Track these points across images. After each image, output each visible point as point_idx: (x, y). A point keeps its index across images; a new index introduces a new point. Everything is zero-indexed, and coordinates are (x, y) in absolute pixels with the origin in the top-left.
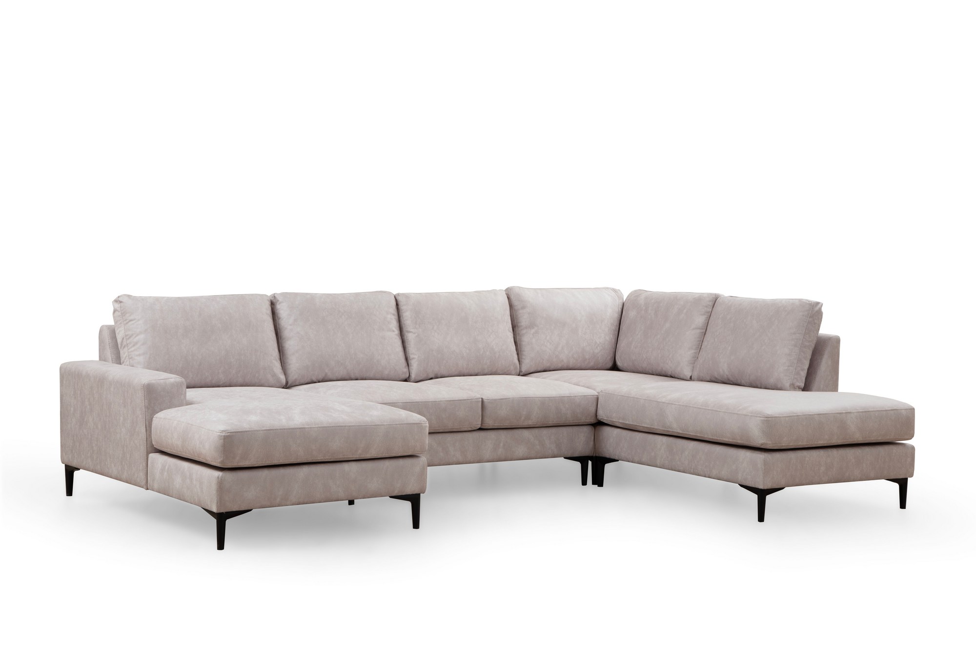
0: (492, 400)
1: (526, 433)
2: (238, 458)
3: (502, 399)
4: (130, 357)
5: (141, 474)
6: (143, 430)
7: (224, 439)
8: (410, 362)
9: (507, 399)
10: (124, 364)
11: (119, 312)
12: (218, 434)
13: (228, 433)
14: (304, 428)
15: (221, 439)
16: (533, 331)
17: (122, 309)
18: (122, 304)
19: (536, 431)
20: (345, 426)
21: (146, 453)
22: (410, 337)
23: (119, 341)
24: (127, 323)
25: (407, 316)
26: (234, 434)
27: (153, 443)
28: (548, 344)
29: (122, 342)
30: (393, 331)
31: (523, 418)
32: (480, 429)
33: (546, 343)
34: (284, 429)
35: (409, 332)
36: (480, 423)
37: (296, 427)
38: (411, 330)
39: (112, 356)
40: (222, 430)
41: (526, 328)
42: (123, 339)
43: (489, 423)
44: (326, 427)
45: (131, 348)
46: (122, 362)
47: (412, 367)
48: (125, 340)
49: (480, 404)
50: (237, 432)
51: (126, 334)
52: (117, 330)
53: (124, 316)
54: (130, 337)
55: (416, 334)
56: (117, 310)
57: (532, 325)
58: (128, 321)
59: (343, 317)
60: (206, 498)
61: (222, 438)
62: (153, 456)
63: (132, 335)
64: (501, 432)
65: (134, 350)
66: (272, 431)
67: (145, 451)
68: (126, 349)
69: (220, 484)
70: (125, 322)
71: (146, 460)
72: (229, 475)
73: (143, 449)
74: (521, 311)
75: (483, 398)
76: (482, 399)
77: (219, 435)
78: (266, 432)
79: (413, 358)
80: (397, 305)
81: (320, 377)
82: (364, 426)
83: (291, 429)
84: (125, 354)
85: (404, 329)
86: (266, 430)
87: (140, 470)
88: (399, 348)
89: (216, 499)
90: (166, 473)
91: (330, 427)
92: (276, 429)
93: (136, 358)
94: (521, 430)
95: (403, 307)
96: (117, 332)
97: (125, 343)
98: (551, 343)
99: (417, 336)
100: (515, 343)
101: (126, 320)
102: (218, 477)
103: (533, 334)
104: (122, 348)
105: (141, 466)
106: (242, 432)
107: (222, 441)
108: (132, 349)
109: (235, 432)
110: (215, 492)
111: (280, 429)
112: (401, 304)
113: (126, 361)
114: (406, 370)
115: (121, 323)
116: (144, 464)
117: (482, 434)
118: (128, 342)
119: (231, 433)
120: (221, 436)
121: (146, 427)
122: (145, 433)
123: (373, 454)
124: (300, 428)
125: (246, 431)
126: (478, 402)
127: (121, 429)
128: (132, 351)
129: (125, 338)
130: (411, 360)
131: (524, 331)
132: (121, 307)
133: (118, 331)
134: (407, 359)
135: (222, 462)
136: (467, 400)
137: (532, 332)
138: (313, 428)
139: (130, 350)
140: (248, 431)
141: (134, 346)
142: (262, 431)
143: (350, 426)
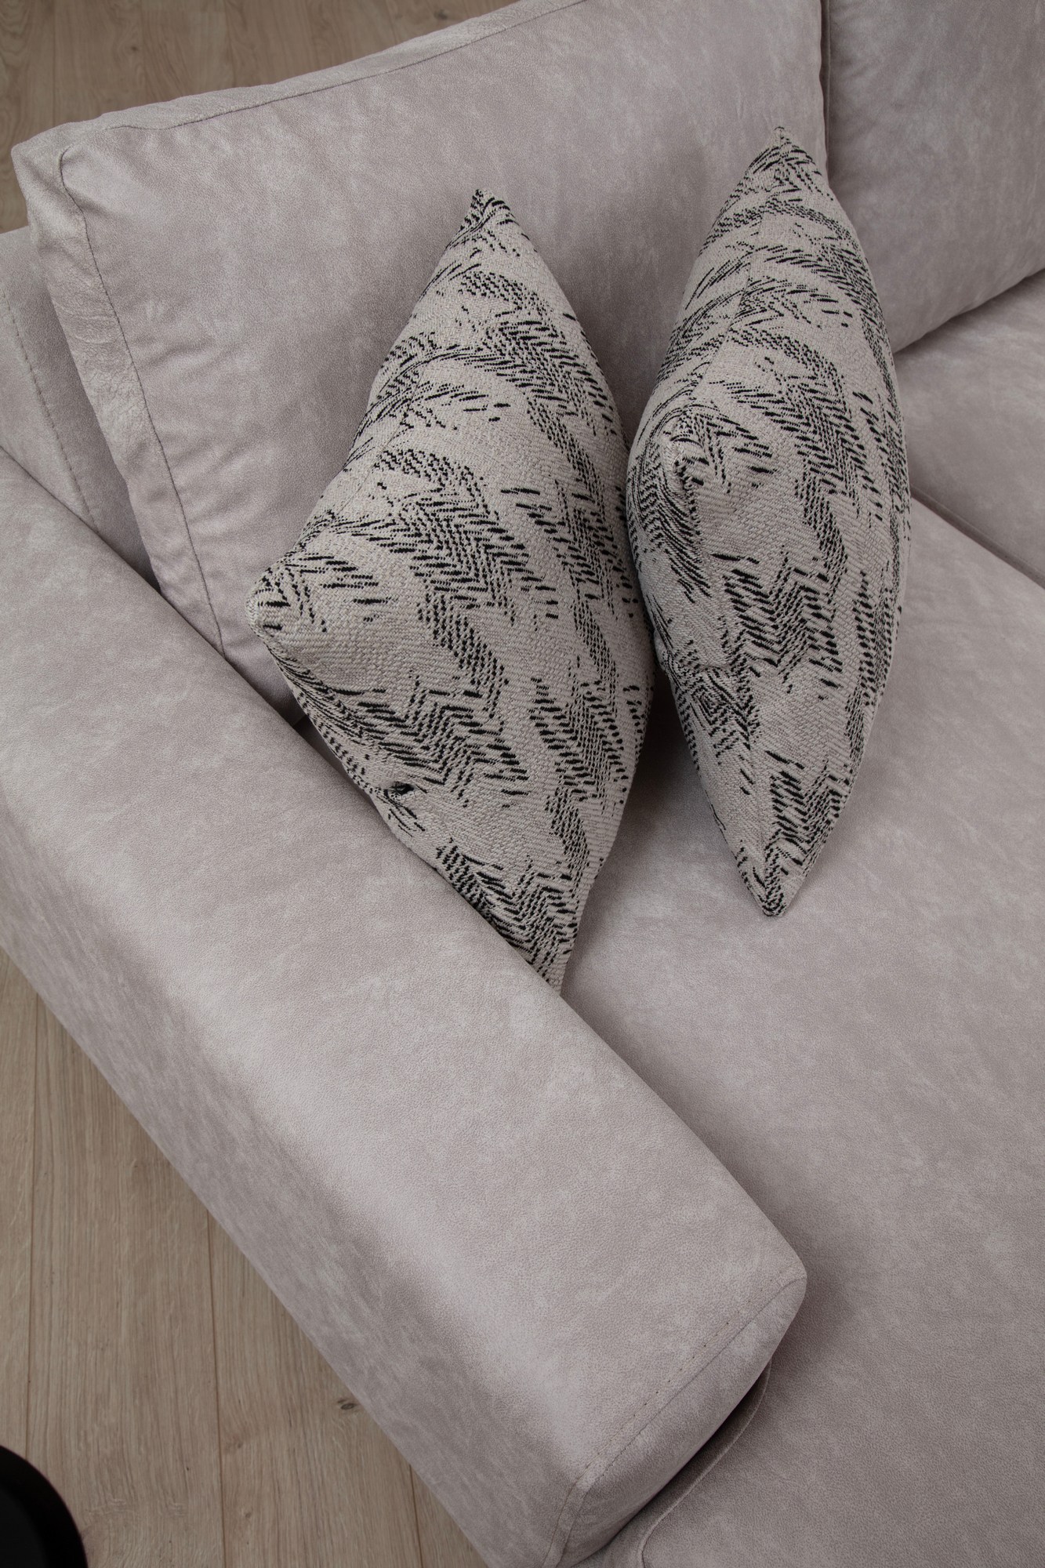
11: (84, 270)
17: (104, 259)
18: (97, 223)
24: (157, 361)
42: (143, 445)
45: (209, 515)
48: (154, 456)
51: (160, 426)
53: (128, 308)
56: (67, 254)
58: (159, 348)
68: (170, 511)
70: (140, 352)
101: (144, 339)
104: (142, 487)
118: (181, 478)
128: (214, 539)
132: (91, 241)
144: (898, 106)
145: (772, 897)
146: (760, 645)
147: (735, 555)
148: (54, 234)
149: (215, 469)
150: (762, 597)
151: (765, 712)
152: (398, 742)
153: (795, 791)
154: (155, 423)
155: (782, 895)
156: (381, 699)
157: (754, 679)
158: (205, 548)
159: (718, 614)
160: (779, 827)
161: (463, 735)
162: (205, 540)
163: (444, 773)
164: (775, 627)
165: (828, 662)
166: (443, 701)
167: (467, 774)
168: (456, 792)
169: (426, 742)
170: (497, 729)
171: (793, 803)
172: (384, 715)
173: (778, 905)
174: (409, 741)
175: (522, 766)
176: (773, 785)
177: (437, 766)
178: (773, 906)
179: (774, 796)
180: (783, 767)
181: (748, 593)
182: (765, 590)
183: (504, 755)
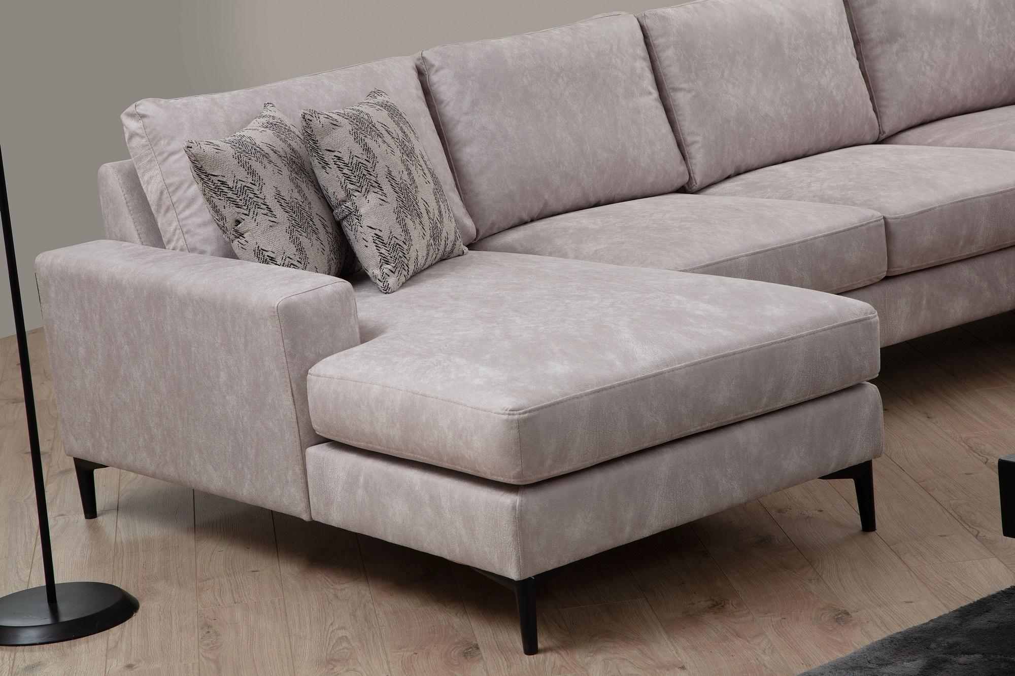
0: (905, 217)
1: (965, 271)
2: (549, 462)
3: (922, 212)
4: (184, 230)
5: (293, 490)
6: (287, 401)
7: (519, 427)
8: (687, 150)
9: (930, 210)
10: (171, 246)
11: (142, 137)
12: (505, 417)
13: (524, 413)
14: (662, 373)
15: (512, 428)
16: (895, 47)
17: (148, 130)
18: (146, 120)
19: (981, 263)
20: (734, 354)
21: (299, 448)
22: (681, 100)
23: (152, 198)
24: (165, 160)
25: (668, 56)
26: (536, 413)
27: (315, 426)
28: (928, 68)
29: (160, 199)
30: (650, 93)
31: (961, 243)
32: (887, 278)
33: (923, 68)
34: (626, 383)
35: (676, 90)
36: (885, 268)
37: (646, 374)
38: (682, 86)
39: (138, 227)
40: (510, 407)
41: (881, 43)
42: (162, 193)
43: (903, 264)
44: (699, 363)
45: (184, 210)
46: (165, 240)
47: (694, 161)
48: (165, 195)
49: (883, 230)
50: (542, 408)
51: (167, 182)
52: (143, 175)
53: (156, 144)
54: (177, 189)
55: (694, 93)
56: (137, 135)
57: (892, 36)
58: (165, 155)
59: (560, 81)
60: (486, 549)
61: (515, 425)
62: (316, 453)
63: (181, 183)
64: (921, 277)
65: (191, 216)
66: (605, 392)
67: (298, 444)
68: (171, 214)
69: (520, 519)
70: (160, 158)
71: (301, 462)
72: (535, 499)
73: (291, 438)
74: (866, 11)
75: (887, 216)
76: (884, 218)
77: (507, 420)
78: (593, 396)
79: (694, 143)
80: (646, 37)
81: (536, 211)
82: (768, 345)
83: (638, 380)
84: (170, 224)
85: (667, 85)
86: (594, 392)
87: (287, 482)
88: (666, 128)
89: (514, 554)
90: (360, 492)
91: (708, 361)
92: (610, 388)
93: (198, 231)
94: (954, 266)
95: (658, 42)
96: (143, 180)
97: (166, 201)
98: (932, 67)
99: (694, 97)
100: (864, 75)
101: (161, 153)
102: (514, 508)
103: (897, 54)
104: (162, 211)
105: (290, 473)
106: (550, 405)
107: (515, 431)
108: (187, 213)
109: (538, 409)
110: (510, 539)
111: (619, 385)
112: (652, 34)
113: (175, 238)
114: (682, 168)
115: (150, 161)
116: (298, 469)
117: (890, 287)
118: (175, 199)
119: (530, 411)
120: (512, 422)
121: (293, 395)
122: (292, 407)
123: (789, 398)
124: (654, 376)
125: (558, 403)
126: (879, 226)
127: (224, 397)
128: (187, 218)
129: (166, 192)
130: (688, 146)
131: (878, 50)
132: (145, 127)
133: (146, 178)
134: (680, 145)
135: (520, 475)
136: (861, 226)
137: (895, 51)
138: (678, 369)
139: (182, 216)
140: (561, 402)
141: (188, 206)
142: (586, 395)
143: (742, 352)
144: (466, 114)
145: (385, 285)
146: (352, 184)
147: (333, 150)
148: (133, 129)
149: (185, 192)
150: (347, 165)
151: (362, 211)
152: (232, 197)
153: (382, 241)
154: (165, 181)
155: (389, 284)
156: (224, 180)
157: (354, 198)
158: (184, 223)
159: (336, 175)
160: (381, 257)
161: (252, 197)
162: (183, 220)
163: (248, 211)
164: (355, 176)
165: (380, 193)
166: (244, 184)
167: (256, 212)
168: (254, 219)
169: (240, 198)
170: (263, 198)
171: (383, 246)
172: (226, 186)
173: (388, 287)
174: (235, 197)
175: (274, 213)
176: (373, 239)
177: (246, 208)
178: (386, 288)
179: (375, 244)
180: (375, 231)
181: (341, 164)
182: (346, 162)
183: (267, 208)
